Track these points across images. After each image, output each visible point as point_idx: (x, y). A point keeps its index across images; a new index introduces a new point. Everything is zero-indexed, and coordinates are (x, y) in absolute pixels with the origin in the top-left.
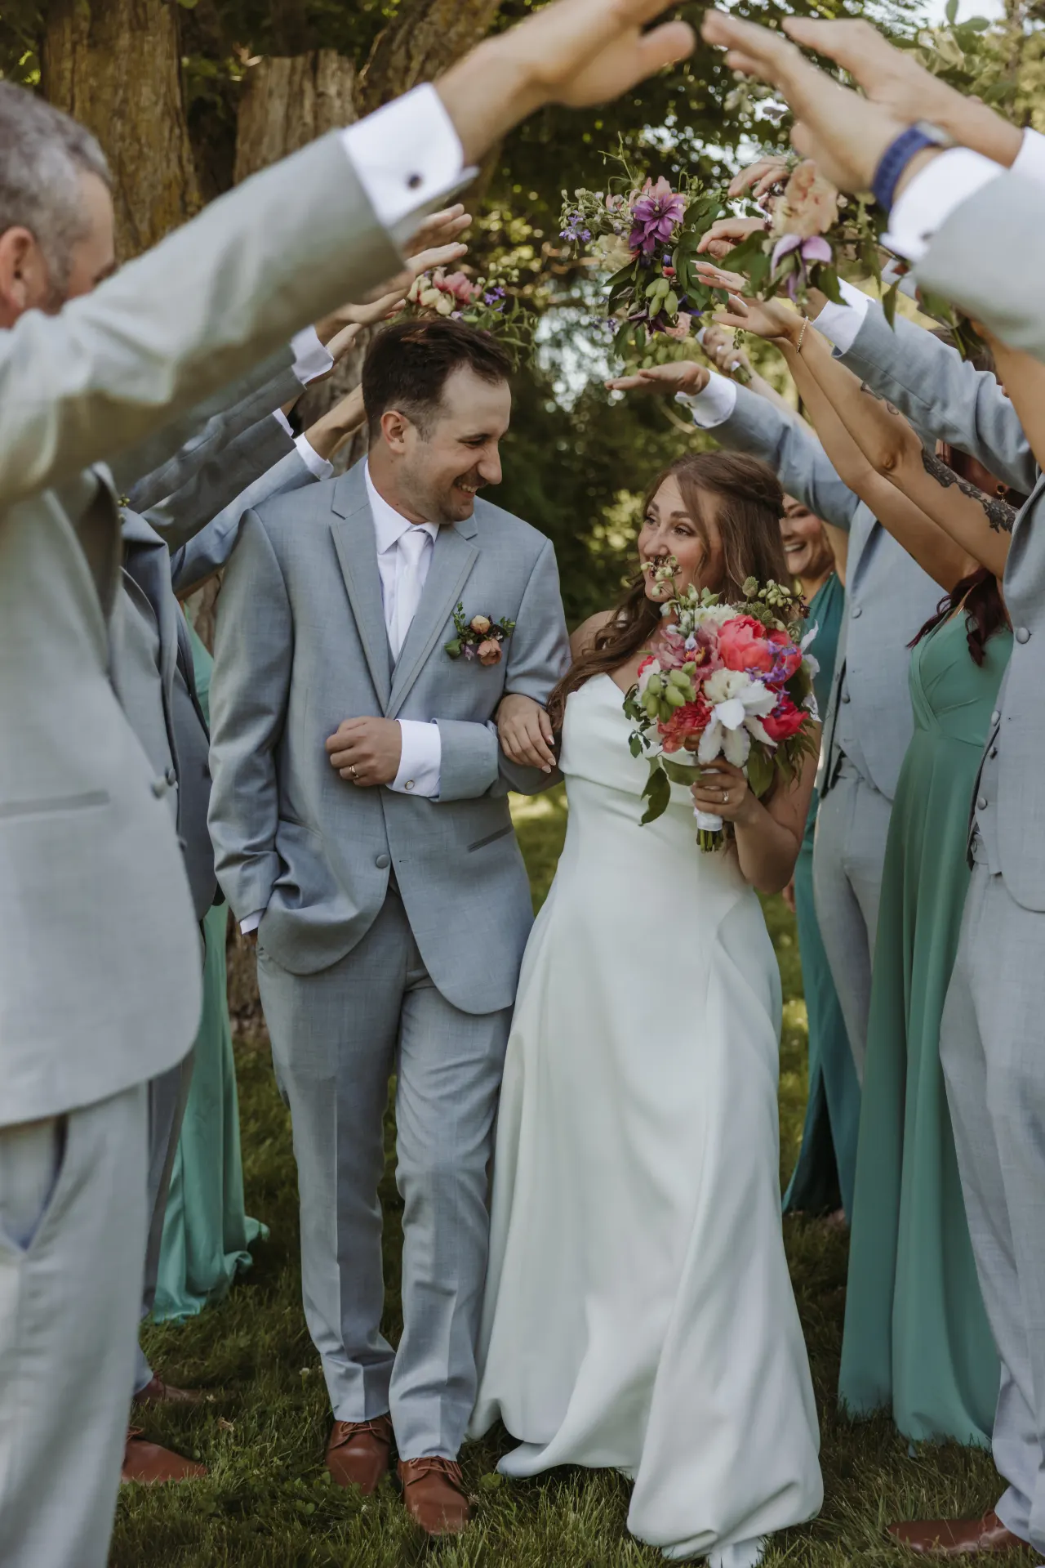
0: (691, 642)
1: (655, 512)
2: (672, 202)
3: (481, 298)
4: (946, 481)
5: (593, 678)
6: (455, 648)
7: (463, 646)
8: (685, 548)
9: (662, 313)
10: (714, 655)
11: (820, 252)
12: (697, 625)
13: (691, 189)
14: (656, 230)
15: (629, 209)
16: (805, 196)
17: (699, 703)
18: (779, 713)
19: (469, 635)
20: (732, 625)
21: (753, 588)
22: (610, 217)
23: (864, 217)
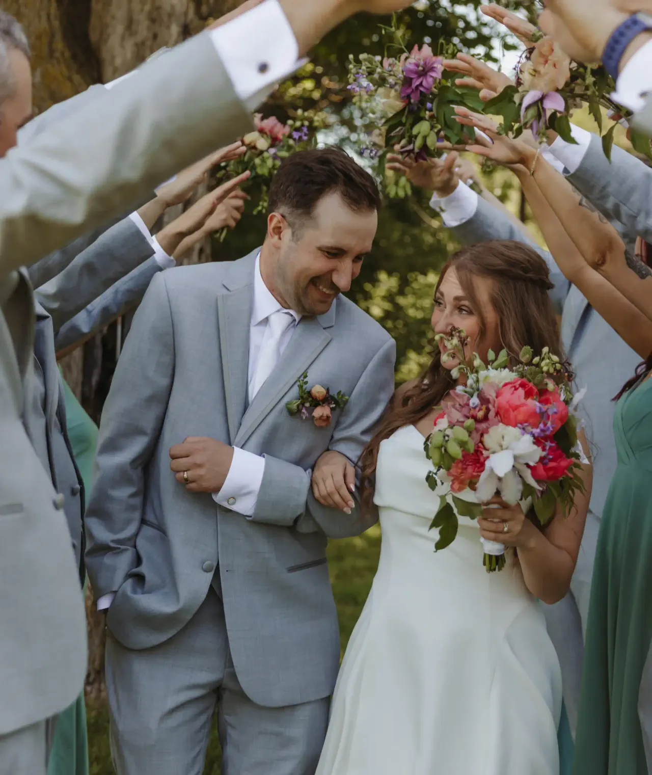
0: (475, 401)
1: (441, 297)
2: (433, 64)
3: (290, 136)
4: (643, 274)
5: (399, 429)
6: (294, 407)
7: (301, 406)
8: (467, 324)
9: (425, 147)
10: (492, 414)
11: (555, 104)
12: (481, 385)
13: (447, 53)
14: (421, 84)
15: (401, 69)
16: (546, 62)
17: (478, 452)
18: (547, 461)
19: (308, 400)
20: (509, 386)
21: (528, 356)
22: (386, 75)
23: (590, 79)
